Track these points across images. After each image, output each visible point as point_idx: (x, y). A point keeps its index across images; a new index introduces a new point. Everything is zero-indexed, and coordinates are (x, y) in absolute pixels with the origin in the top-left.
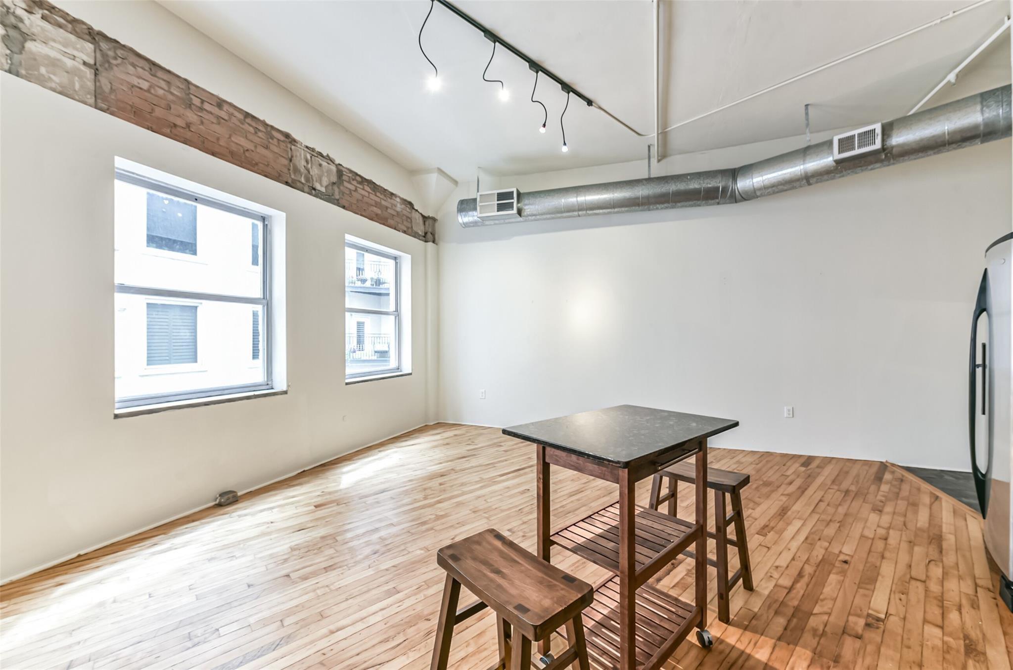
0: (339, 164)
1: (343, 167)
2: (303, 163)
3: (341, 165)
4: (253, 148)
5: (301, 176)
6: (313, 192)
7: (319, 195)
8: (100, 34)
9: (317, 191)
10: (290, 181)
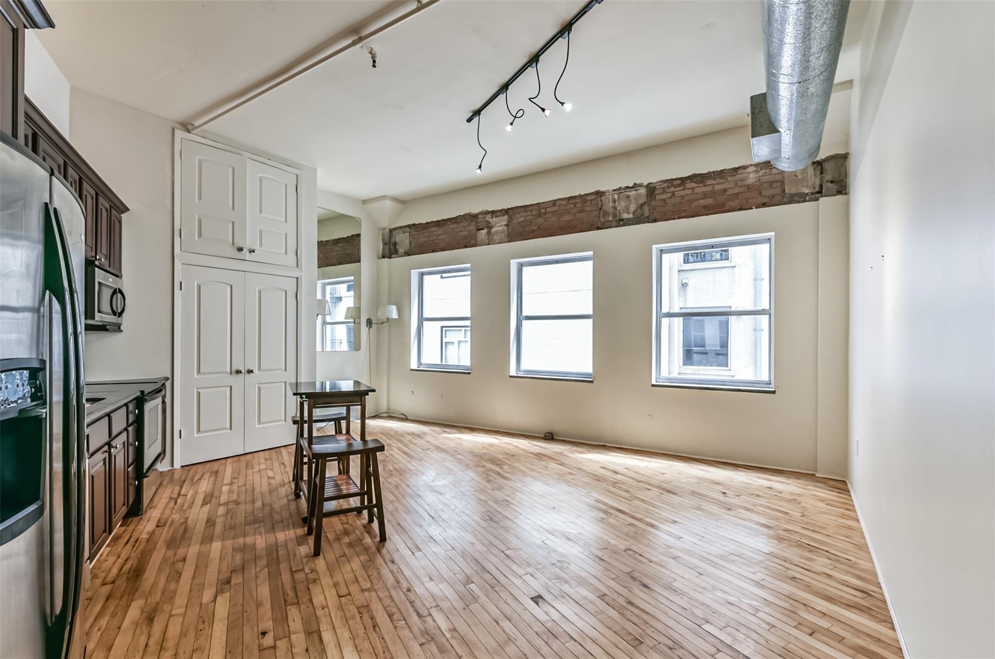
0: (649, 184)
1: (654, 183)
2: (611, 204)
3: (651, 183)
4: (573, 218)
5: (609, 216)
6: (621, 223)
7: (628, 222)
8: (508, 209)
9: (625, 220)
10: (600, 225)
